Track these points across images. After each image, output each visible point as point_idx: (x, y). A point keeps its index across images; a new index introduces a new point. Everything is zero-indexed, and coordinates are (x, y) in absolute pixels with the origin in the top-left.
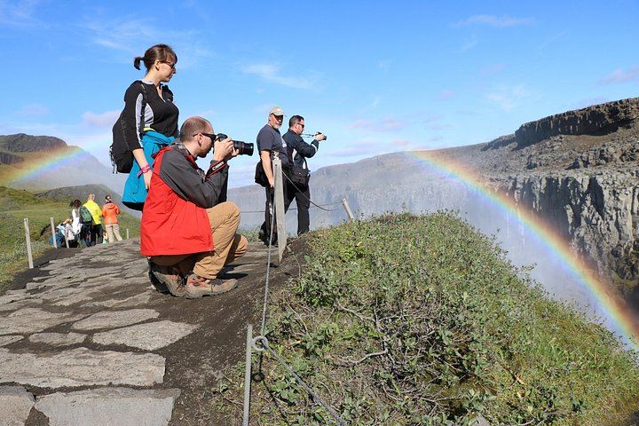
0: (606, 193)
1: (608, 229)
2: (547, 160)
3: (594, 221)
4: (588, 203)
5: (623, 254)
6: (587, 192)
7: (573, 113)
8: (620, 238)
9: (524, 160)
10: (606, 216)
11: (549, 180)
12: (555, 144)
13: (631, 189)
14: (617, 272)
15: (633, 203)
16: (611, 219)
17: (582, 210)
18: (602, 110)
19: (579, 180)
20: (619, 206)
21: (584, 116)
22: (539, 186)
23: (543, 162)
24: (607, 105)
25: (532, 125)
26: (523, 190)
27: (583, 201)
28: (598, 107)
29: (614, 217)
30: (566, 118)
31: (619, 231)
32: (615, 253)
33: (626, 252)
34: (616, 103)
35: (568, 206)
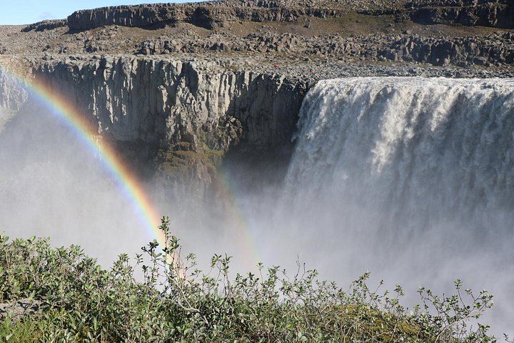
0: (200, 77)
1: (200, 108)
2: (106, 46)
3: (188, 101)
4: (183, 85)
5: (211, 129)
6: (182, 75)
7: (127, 7)
8: (209, 116)
9: (81, 43)
10: (199, 97)
11: (141, 63)
12: (111, 32)
13: (219, 75)
14: (207, 144)
15: (220, 87)
16: (203, 99)
17: (177, 91)
18: (153, 9)
19: (175, 65)
20: (210, 89)
21: (138, 12)
22: (130, 67)
23: (103, 47)
24: (157, 6)
25: (87, 13)
26: (112, 70)
27: (178, 83)
28: (149, 5)
29: (205, 98)
30: (121, 11)
31: (209, 110)
32: (205, 128)
33: (213, 127)
34: (165, 5)
35: (162, 87)
